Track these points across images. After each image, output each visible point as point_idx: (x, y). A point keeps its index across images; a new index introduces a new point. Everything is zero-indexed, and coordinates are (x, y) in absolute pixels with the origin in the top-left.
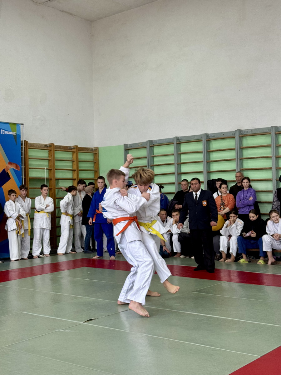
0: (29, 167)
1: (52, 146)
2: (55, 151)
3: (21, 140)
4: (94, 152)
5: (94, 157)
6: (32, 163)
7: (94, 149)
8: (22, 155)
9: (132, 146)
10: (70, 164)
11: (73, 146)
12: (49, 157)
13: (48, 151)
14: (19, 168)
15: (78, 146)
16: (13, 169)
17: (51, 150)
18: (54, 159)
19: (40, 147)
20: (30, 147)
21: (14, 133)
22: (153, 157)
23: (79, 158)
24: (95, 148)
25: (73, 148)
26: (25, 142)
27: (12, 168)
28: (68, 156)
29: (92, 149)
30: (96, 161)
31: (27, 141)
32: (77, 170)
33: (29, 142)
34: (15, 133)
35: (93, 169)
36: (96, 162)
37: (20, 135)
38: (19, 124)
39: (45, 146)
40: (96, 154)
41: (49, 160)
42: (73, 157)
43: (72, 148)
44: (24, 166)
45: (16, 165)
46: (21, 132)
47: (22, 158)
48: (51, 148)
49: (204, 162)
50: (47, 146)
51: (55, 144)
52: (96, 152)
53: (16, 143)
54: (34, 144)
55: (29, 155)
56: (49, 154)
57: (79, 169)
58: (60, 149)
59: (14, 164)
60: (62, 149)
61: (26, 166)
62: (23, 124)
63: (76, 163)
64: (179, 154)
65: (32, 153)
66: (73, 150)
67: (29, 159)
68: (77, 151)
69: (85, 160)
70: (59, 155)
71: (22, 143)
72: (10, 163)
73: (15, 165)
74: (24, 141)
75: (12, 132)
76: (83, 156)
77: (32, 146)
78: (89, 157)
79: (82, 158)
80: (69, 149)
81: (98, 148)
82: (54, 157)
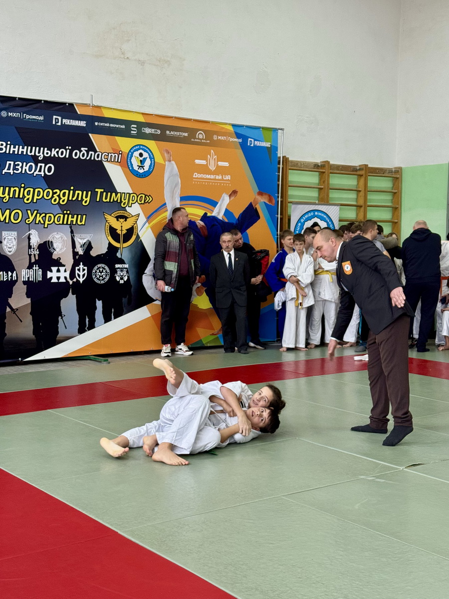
0: (290, 200)
1: (327, 166)
2: (331, 173)
3: (279, 155)
4: (394, 176)
5: (394, 185)
6: (291, 192)
7: (393, 170)
8: (279, 181)
10: (353, 195)
11: (360, 166)
12: (320, 183)
13: (320, 175)
14: (274, 201)
15: (368, 165)
16: (265, 203)
17: (324, 172)
18: (328, 187)
19: (307, 167)
20: (291, 167)
21: (268, 145)
23: (368, 185)
24: (396, 168)
25: (360, 170)
26: (285, 159)
27: (262, 201)
28: (350, 181)
29: (390, 171)
30: (396, 191)
31: (287, 157)
32: (365, 206)
33: (290, 159)
34: (270, 143)
35: (390, 204)
36: (396, 194)
37: (277, 148)
38: (275, 130)
39: (315, 165)
40: (397, 178)
41: (320, 189)
42: (358, 184)
43: (358, 168)
44: (281, 198)
45: (270, 196)
46: (279, 142)
47: (278, 185)
48: (324, 169)
50: (318, 166)
51: (332, 163)
52: (398, 176)
53: (271, 160)
54: (298, 161)
55: (289, 180)
56: (320, 180)
57: (368, 204)
58: (338, 170)
59: (266, 194)
60: (341, 170)
61: (284, 198)
62: (282, 129)
63: (363, 195)
65: (294, 177)
66: (358, 173)
67: (289, 186)
68: (366, 174)
69: (379, 189)
70: (336, 180)
71: (280, 161)
72: (260, 193)
73: (267, 197)
74: (283, 157)
75: (264, 143)
76: (375, 183)
77: (295, 166)
78: (385, 183)
79: (373, 186)
80: (353, 171)
81: (401, 168)
82: (328, 184)
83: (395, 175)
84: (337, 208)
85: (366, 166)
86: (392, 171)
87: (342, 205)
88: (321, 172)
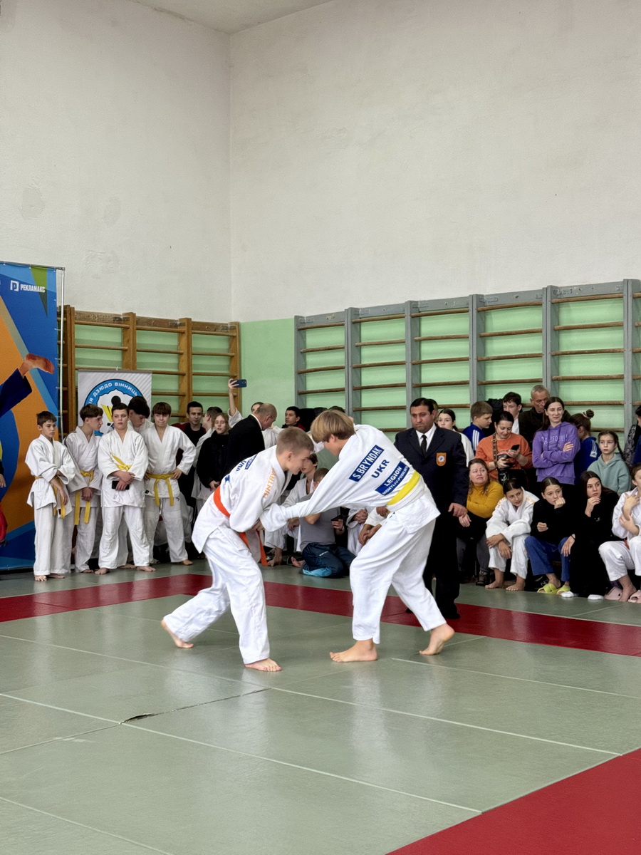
0: (77, 366)
1: (131, 320)
2: (137, 329)
3: (58, 306)
4: (229, 334)
5: (230, 346)
6: (79, 355)
7: (229, 326)
8: (60, 339)
9: (314, 320)
10: (172, 360)
11: (181, 320)
12: (123, 343)
13: (123, 331)
14: (52, 368)
15: (191, 319)
16: (38, 369)
17: (128, 328)
18: (134, 348)
19: (103, 321)
20: (80, 320)
21: (41, 289)
22: (359, 347)
23: (193, 346)
24: (231, 323)
25: (180, 325)
26: (68, 310)
27: (35, 367)
28: (167, 341)
29: (224, 327)
30: (233, 354)
31: (71, 306)
32: (189, 374)
33: (76, 309)
34: (44, 288)
35: (226, 372)
36: (234, 357)
37: (55, 294)
38: (52, 269)
39: (116, 318)
40: (234, 337)
41: (124, 351)
42: (179, 344)
43: (178, 323)
44: (63, 363)
45: (46, 360)
46: (57, 286)
48: (128, 324)
49: (471, 361)
50: (120, 319)
51: (138, 315)
52: (235, 334)
53: (46, 311)
54: (90, 313)
55: (76, 337)
56: (124, 337)
57: (194, 371)
58: (150, 325)
59: (39, 358)
60: (154, 326)
61: (69, 362)
62: (61, 269)
63: (186, 358)
64: (416, 341)
65: (83, 334)
66: (179, 329)
67: (77, 347)
68: (188, 331)
69: (209, 351)
70: (146, 339)
71: (60, 312)
72: (31, 357)
73: (42, 361)
74: (65, 307)
75: (35, 288)
76: (202, 343)
77: (85, 319)
78: (219, 344)
79: (200, 347)
80: (171, 327)
81: (238, 324)
82: (134, 343)
83: (232, 333)
84: (149, 377)
85: (189, 320)
86: (227, 327)
87: (154, 373)
88: (124, 328)
